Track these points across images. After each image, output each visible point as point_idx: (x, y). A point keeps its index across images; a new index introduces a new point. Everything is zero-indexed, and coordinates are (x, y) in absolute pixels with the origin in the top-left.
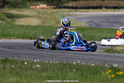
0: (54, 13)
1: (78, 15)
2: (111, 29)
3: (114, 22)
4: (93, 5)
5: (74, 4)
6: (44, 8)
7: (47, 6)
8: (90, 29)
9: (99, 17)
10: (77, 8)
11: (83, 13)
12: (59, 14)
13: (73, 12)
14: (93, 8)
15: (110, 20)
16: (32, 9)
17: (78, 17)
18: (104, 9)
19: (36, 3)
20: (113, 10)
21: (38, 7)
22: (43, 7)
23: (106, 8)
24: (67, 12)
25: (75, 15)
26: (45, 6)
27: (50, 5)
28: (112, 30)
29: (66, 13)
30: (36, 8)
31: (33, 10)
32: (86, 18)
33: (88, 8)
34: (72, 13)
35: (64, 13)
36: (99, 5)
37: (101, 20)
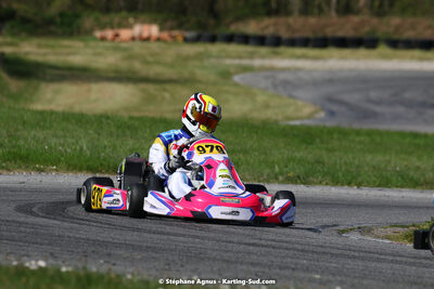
0: (187, 58)
1: (283, 70)
2: (415, 135)
3: (424, 105)
4: (340, 34)
5: (267, 27)
6: (148, 39)
7: (161, 30)
8: (335, 136)
9: (363, 81)
10: (277, 42)
11: (300, 63)
12: (207, 63)
13: (263, 57)
14: (342, 43)
15: (408, 95)
16: (103, 39)
17: (281, 76)
18: (383, 49)
19: (116, 18)
20: (417, 53)
21: (125, 34)
22: (145, 35)
23: (394, 44)
24: (240, 57)
25: (272, 69)
26: (154, 30)
27: (172, 29)
28: (421, 142)
29: (237, 62)
30: (117, 35)
31: (107, 44)
32: (315, 84)
33: (323, 42)
34: (257, 62)
35: (229, 62)
36: (364, 31)
37: (374, 94)
